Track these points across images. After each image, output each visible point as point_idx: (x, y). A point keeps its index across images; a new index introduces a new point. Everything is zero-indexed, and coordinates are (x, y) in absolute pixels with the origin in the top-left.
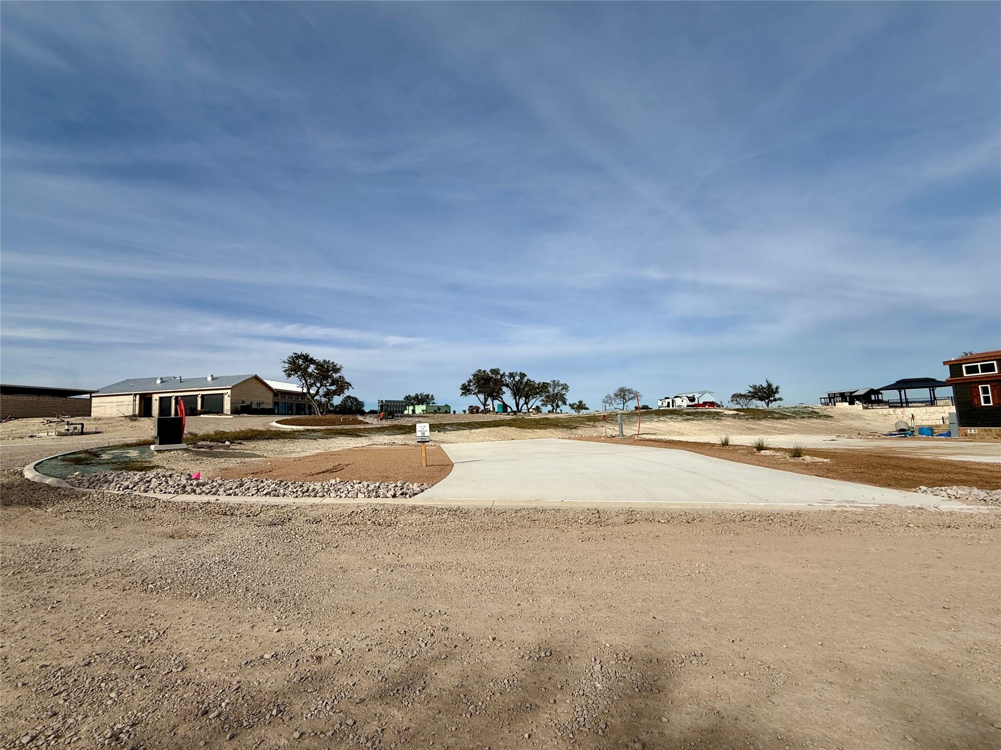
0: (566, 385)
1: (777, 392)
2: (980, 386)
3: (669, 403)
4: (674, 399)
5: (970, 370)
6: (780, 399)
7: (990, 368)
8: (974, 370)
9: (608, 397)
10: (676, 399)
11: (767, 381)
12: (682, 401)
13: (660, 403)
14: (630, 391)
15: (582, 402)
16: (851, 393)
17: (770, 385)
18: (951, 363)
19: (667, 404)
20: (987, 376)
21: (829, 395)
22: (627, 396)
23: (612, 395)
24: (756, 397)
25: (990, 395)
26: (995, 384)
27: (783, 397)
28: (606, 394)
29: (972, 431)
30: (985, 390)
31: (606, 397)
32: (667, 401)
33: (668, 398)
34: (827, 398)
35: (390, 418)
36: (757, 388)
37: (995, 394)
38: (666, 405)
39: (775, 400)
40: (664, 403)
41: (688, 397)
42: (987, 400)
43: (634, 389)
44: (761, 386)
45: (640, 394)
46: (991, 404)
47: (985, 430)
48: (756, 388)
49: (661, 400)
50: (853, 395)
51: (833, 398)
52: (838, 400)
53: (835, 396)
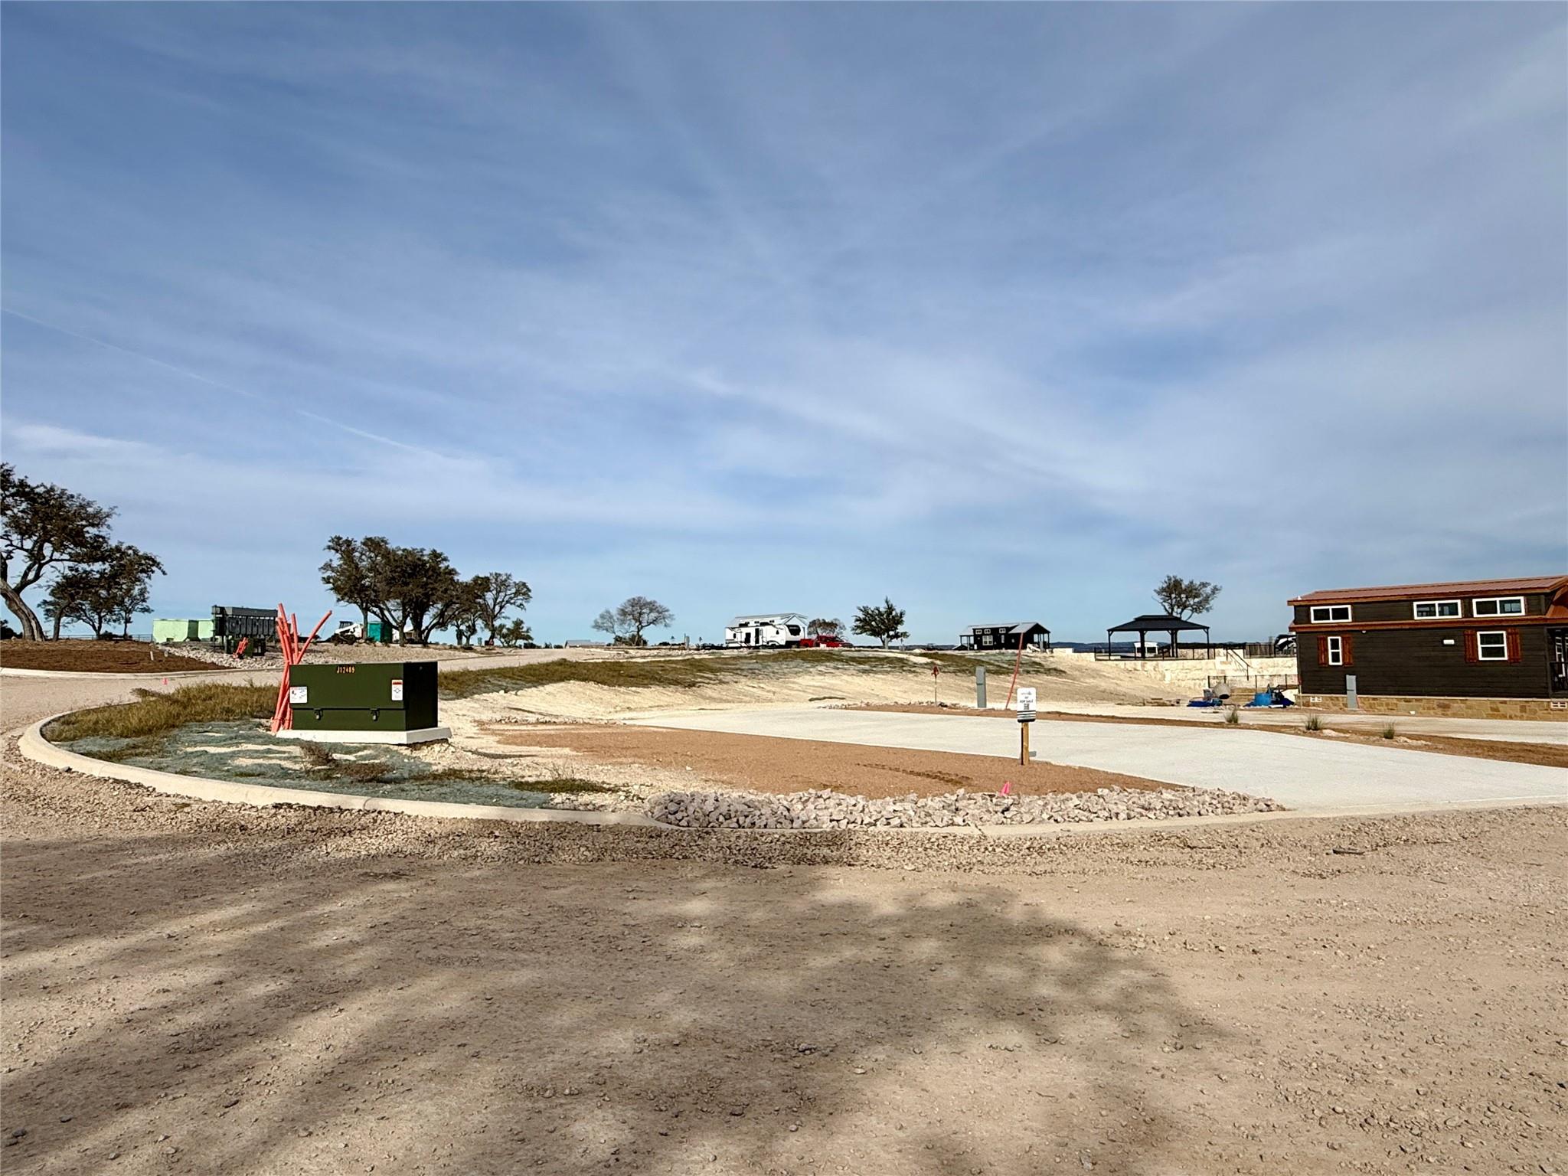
0: (524, 584)
1: (900, 622)
2: (1329, 638)
3: (748, 635)
4: (760, 628)
5: (1320, 615)
6: (905, 635)
7: (1342, 614)
8: (1322, 615)
9: (606, 616)
10: (764, 628)
11: (887, 602)
12: (778, 633)
13: (729, 635)
14: (652, 607)
15: (522, 622)
16: (1008, 629)
17: (890, 609)
18: (1296, 604)
19: (744, 636)
20: (1340, 626)
21: (974, 630)
22: (646, 615)
23: (614, 612)
24: (869, 630)
25: (1340, 651)
26: (1347, 636)
27: (909, 632)
28: (602, 611)
29: (1317, 699)
30: (1335, 645)
31: (602, 617)
32: (745, 630)
33: (746, 625)
34: (969, 636)
35: (258, 654)
36: (870, 612)
37: (1347, 650)
38: (743, 640)
39: (897, 636)
40: (738, 635)
41: (788, 626)
42: (1336, 657)
43: (661, 602)
44: (877, 609)
45: (670, 613)
46: (1340, 663)
47: (1331, 699)
48: (868, 613)
49: (732, 629)
50: (1011, 632)
51: (981, 636)
52: (988, 640)
53: (983, 634)
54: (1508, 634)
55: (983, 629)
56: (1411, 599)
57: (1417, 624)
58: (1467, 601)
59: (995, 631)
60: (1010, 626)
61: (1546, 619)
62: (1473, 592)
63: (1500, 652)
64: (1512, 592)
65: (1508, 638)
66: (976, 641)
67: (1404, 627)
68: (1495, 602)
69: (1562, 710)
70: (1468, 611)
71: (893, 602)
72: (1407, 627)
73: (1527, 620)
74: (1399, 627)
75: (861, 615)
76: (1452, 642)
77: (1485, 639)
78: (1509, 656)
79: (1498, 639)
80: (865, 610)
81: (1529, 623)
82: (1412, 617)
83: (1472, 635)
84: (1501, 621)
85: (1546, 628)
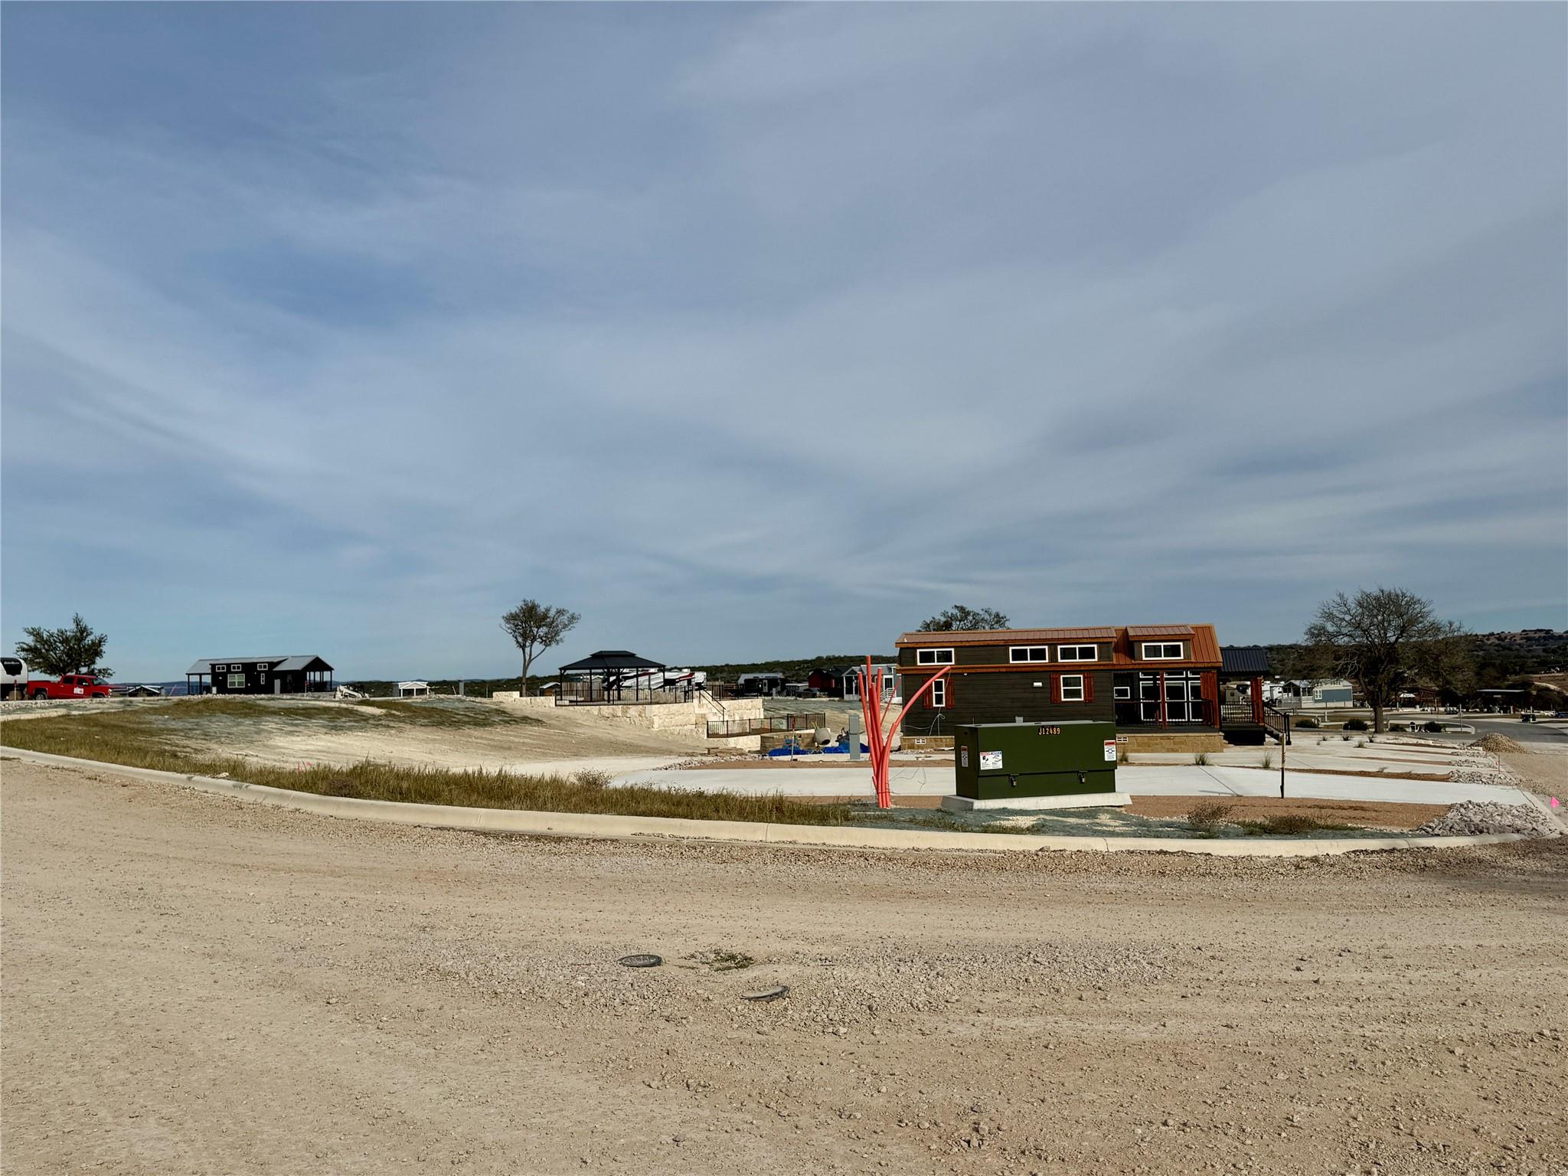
5: (925, 657)
7: (946, 656)
16: (272, 665)
21: (213, 665)
25: (944, 693)
26: (951, 678)
29: (920, 741)
30: (938, 687)
34: (203, 673)
37: (950, 693)
42: (939, 699)
46: (944, 705)
47: (935, 740)
50: (277, 669)
51: (224, 675)
52: (237, 680)
53: (229, 671)
54: (1084, 678)
55: (228, 665)
56: (1006, 644)
57: (1013, 667)
58: (1052, 647)
59: (249, 668)
60: (275, 660)
61: (1113, 665)
62: (1059, 639)
63: (1077, 693)
64: (1089, 641)
65: (1084, 681)
66: (215, 682)
67: (1002, 670)
68: (1075, 648)
69: (1124, 744)
70: (1053, 658)
71: (88, 622)
72: (1004, 670)
73: (1100, 665)
74: (998, 670)
75: (30, 640)
76: (1040, 684)
77: (1067, 682)
78: (1085, 697)
79: (1077, 682)
80: (36, 634)
81: (1102, 668)
82: (1008, 662)
83: (1057, 678)
84: (1080, 666)
85: (1113, 672)
